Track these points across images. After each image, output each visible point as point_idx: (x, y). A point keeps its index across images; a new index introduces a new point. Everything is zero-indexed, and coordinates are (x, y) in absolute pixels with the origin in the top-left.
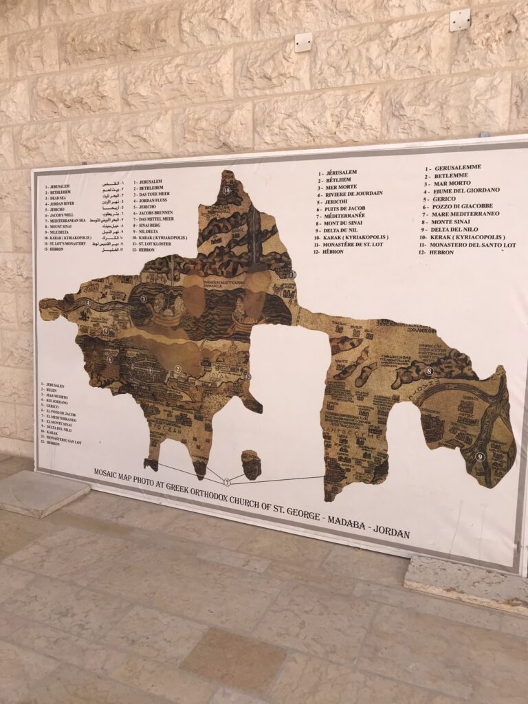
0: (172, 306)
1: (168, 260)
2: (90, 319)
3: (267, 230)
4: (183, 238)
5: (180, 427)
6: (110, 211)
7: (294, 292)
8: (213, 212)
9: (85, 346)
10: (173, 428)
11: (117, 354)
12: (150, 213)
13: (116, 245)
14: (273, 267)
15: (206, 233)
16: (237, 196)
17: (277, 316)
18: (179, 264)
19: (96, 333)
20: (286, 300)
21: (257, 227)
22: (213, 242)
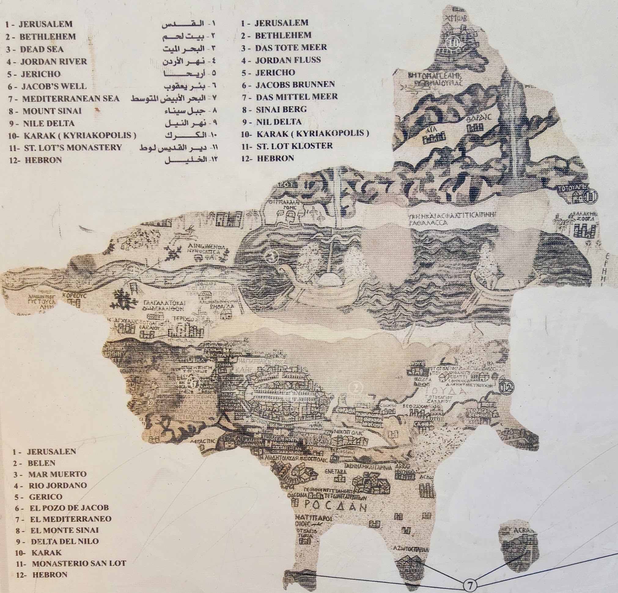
0: (338, 267)
1: (326, 176)
2: (140, 305)
3: (539, 118)
4: (360, 133)
5: (364, 498)
6: (182, 81)
7: (594, 227)
8: (426, 84)
9: (128, 362)
10: (348, 503)
11: (209, 373)
12: (282, 85)
13: (201, 150)
14: (552, 184)
15: (411, 123)
16: (475, 53)
17: (564, 272)
18: (352, 184)
19: (157, 334)
20: (580, 243)
21: (519, 111)
22: (428, 140)
